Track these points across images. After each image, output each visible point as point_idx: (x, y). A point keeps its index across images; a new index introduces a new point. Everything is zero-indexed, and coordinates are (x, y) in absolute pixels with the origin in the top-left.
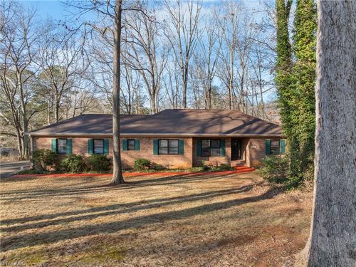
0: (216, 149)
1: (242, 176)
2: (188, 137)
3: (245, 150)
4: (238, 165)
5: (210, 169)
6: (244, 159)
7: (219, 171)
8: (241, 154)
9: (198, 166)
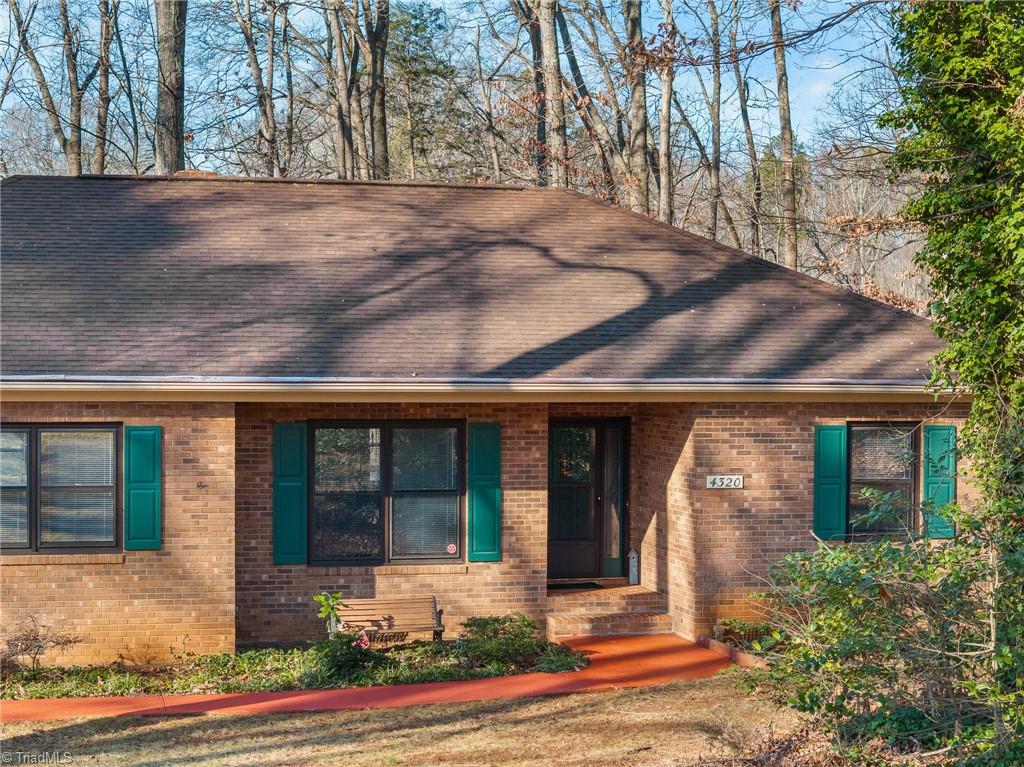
0: (428, 507)
1: (635, 715)
2: (200, 407)
3: (662, 508)
4: (604, 630)
5: (380, 660)
6: (649, 582)
7: (451, 678)
8: (629, 543)
9: (285, 645)
